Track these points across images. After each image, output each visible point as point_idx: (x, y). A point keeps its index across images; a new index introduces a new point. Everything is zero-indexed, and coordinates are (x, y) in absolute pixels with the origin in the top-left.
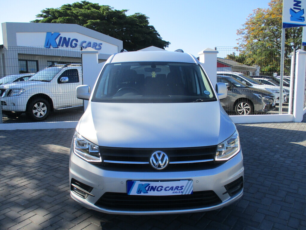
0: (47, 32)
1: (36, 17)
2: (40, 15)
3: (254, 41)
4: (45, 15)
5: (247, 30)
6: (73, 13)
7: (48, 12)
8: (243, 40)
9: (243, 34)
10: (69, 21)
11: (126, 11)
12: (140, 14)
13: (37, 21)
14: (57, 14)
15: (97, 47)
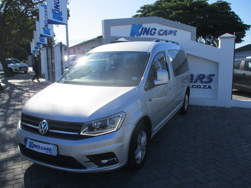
1: (136, 12)
2: (139, 11)
4: (142, 11)
6: (163, 7)
7: (144, 8)
12: (222, 2)
13: (137, 15)
14: (150, 9)
15: (172, 34)
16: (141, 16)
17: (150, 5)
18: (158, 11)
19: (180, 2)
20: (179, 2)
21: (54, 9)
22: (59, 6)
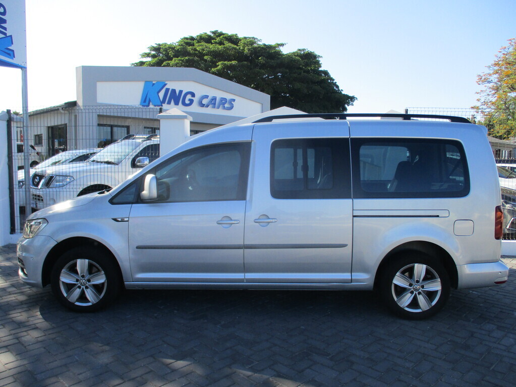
0: (146, 82)
1: (140, 57)
2: (146, 54)
3: (509, 94)
4: (154, 54)
5: (496, 76)
6: (197, 50)
7: (157, 49)
8: (490, 93)
9: (489, 82)
10: (189, 64)
11: (282, 45)
12: (306, 52)
13: (142, 63)
14: (171, 53)
15: (226, 105)
16: (151, 65)
20: (229, 45)
22: (4, 21)
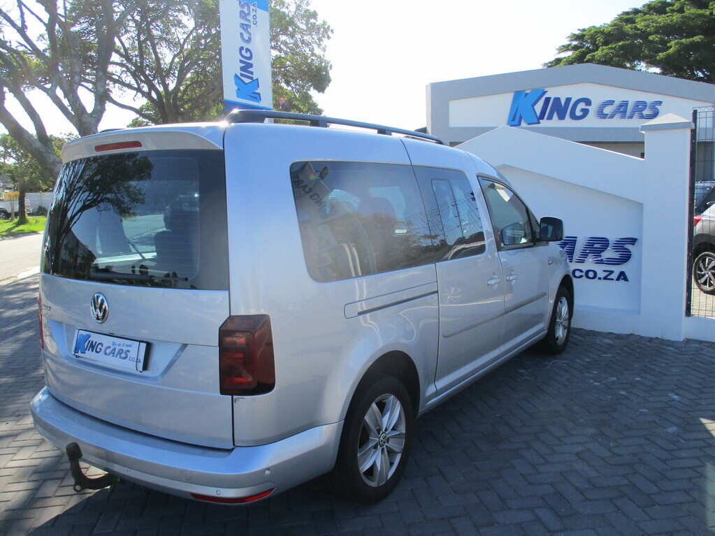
0: (516, 92)
2: (564, 46)
4: (575, 45)
6: (638, 29)
7: (580, 37)
13: (558, 61)
14: (600, 39)
15: (646, 112)
16: (571, 62)
17: (598, 26)
18: (620, 44)
19: (693, 10)
20: (691, 11)
21: (239, 72)
22: (251, 66)
